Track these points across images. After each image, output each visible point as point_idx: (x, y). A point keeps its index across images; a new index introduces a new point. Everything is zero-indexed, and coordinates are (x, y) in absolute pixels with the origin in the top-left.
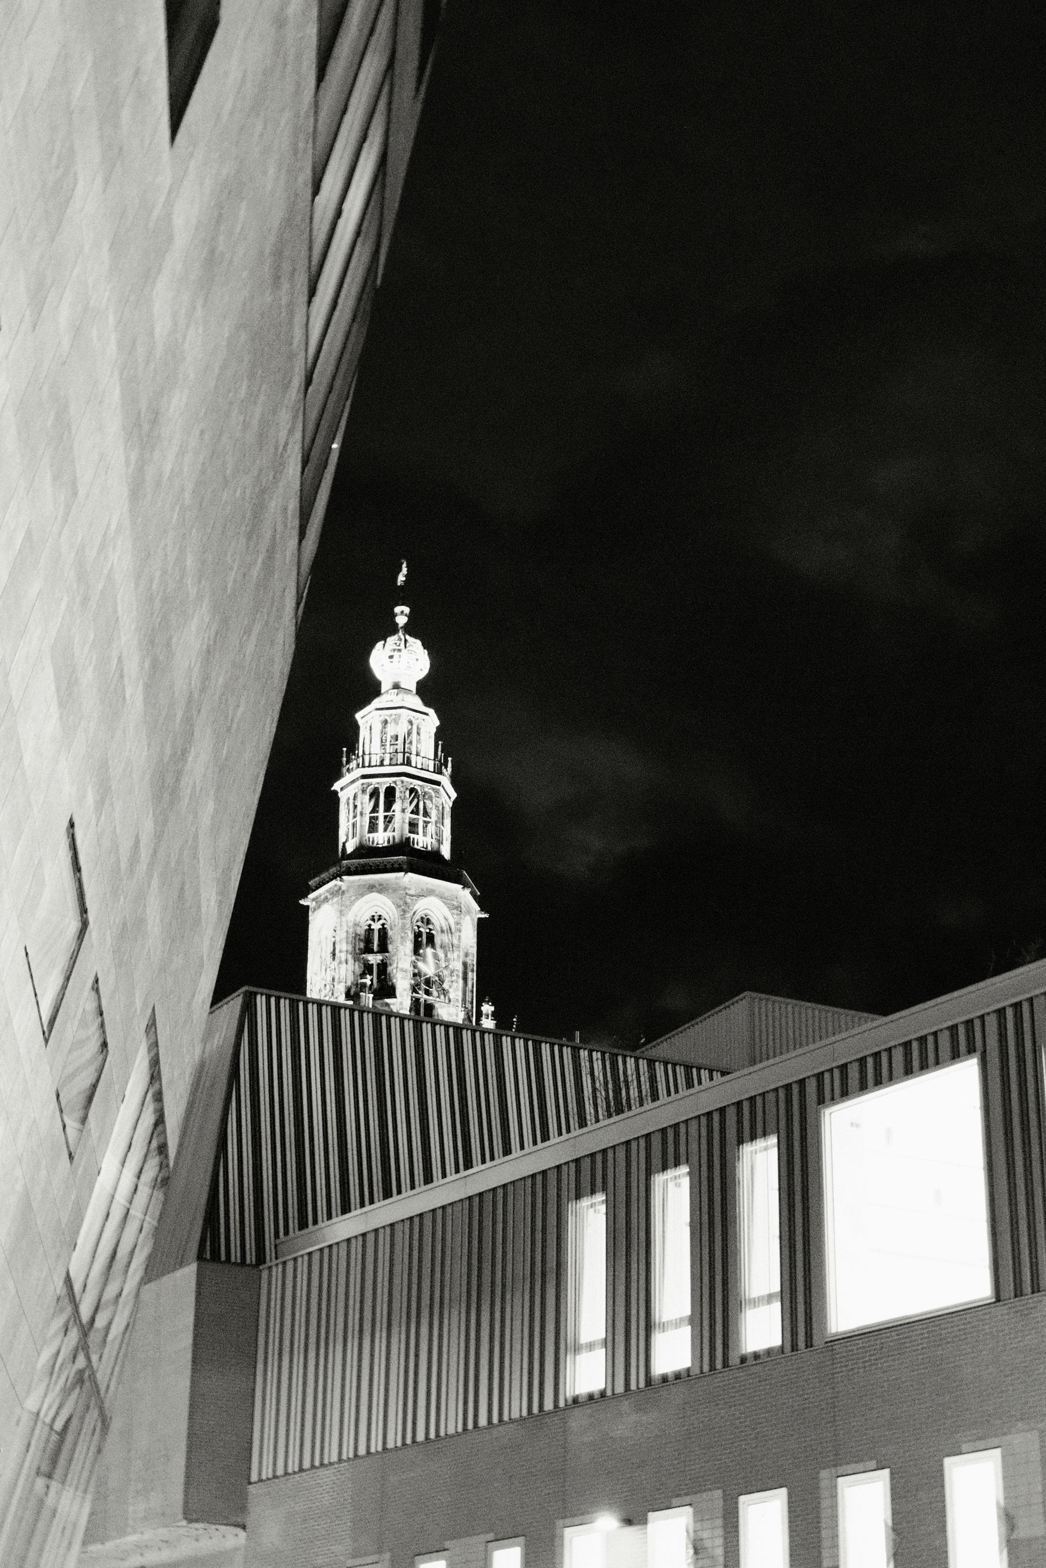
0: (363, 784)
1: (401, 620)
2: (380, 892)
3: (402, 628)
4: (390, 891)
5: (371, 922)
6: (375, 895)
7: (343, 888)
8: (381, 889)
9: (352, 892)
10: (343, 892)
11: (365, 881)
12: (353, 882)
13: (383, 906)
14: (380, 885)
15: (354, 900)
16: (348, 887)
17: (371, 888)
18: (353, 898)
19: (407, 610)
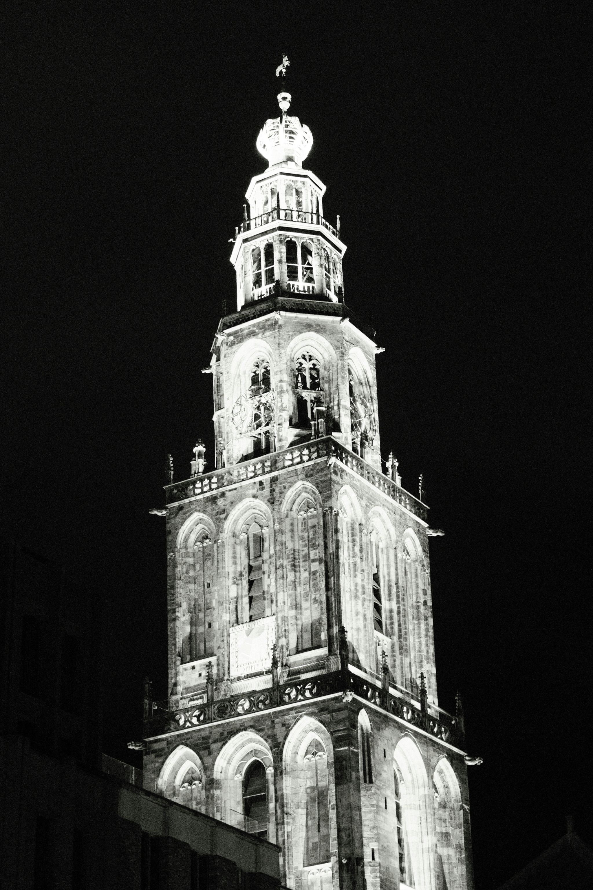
0: (280, 235)
1: (285, 106)
2: (318, 331)
3: (285, 112)
4: (328, 332)
5: (303, 361)
6: (312, 334)
7: (280, 322)
8: (320, 329)
9: (289, 328)
10: (280, 326)
11: (301, 319)
12: (290, 318)
13: (317, 347)
14: (318, 325)
15: (292, 335)
16: (286, 322)
17: (309, 327)
18: (291, 333)
19: (289, 96)
